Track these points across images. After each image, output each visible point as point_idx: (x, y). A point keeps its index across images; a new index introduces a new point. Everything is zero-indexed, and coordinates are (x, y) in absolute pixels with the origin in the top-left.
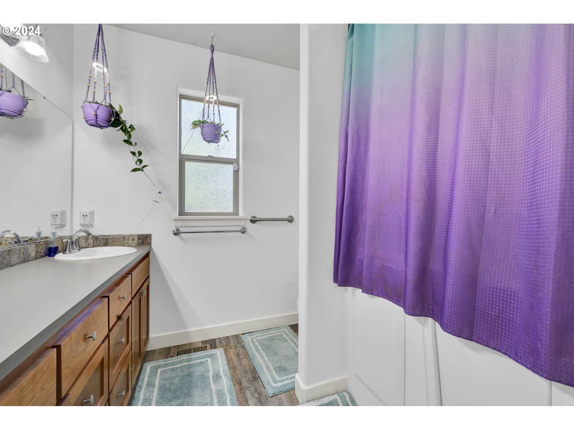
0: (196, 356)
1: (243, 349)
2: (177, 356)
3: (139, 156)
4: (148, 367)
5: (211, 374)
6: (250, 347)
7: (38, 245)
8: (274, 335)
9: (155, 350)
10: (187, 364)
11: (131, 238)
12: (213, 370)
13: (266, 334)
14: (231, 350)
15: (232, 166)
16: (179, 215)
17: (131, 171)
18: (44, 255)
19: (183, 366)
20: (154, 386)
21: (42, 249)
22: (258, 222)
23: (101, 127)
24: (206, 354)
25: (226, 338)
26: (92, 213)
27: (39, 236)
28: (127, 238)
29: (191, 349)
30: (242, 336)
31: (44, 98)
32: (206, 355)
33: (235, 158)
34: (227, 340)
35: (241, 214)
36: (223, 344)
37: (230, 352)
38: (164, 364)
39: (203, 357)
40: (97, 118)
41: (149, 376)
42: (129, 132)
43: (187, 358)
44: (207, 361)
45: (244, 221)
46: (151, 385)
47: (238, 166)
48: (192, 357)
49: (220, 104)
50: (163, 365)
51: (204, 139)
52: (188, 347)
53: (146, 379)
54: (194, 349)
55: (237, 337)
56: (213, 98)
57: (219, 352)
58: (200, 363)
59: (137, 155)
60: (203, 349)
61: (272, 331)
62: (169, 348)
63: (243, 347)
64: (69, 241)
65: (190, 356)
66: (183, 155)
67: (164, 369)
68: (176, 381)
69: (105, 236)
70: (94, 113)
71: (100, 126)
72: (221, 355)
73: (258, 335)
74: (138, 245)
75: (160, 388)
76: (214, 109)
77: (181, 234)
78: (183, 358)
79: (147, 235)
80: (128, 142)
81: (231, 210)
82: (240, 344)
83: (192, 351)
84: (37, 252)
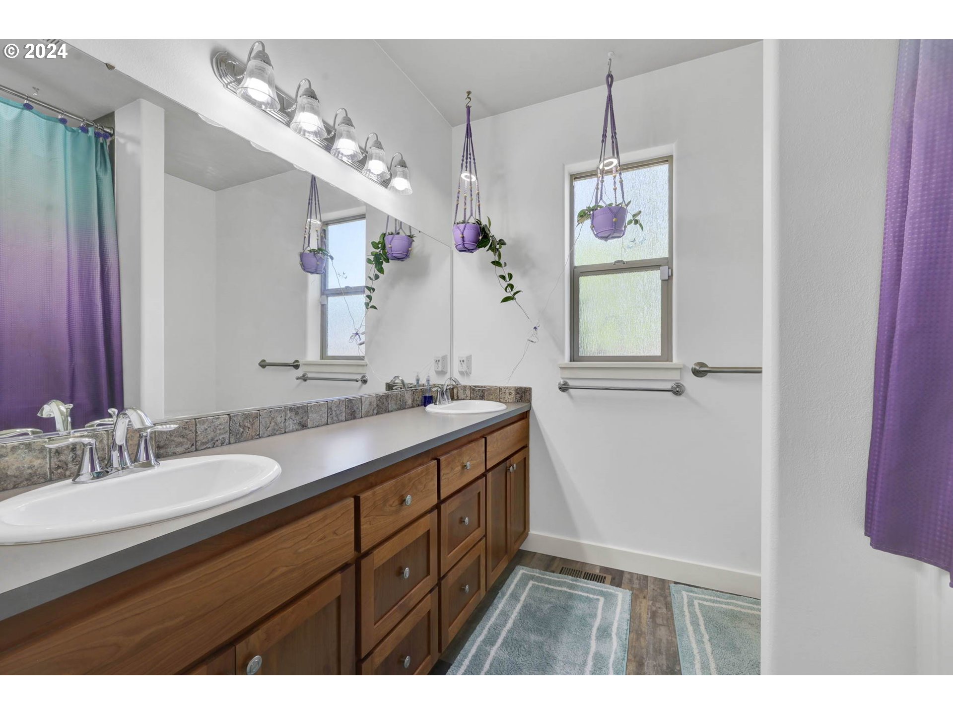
0: (584, 585)
1: (666, 608)
2: (560, 573)
3: (510, 280)
4: (521, 572)
5: (597, 623)
6: (682, 612)
7: (415, 393)
8: (743, 610)
9: (536, 553)
10: (568, 590)
11: (507, 392)
12: (604, 618)
13: (725, 602)
14: (644, 601)
15: (659, 271)
16: (571, 361)
17: (502, 302)
18: (420, 404)
19: (561, 591)
20: (518, 600)
21: (419, 398)
22: (709, 374)
24: (601, 589)
25: (642, 578)
26: (469, 358)
28: (503, 390)
29: (582, 572)
30: (672, 585)
31: (420, 232)
32: (599, 590)
33: (667, 255)
34: (644, 582)
35: (675, 360)
36: (634, 586)
37: (641, 603)
38: (540, 577)
39: (594, 592)
40: (464, 241)
41: (516, 585)
42: (498, 249)
43: (571, 582)
44: (598, 600)
45: (678, 372)
46: (515, 597)
47: (670, 270)
48: (578, 584)
49: (623, 169)
50: (538, 577)
51: (596, 235)
52: (577, 567)
53: (513, 586)
54: (585, 573)
55: (663, 584)
56: (612, 163)
57: (622, 596)
58: (587, 598)
59: (507, 279)
60: (599, 579)
61: (743, 601)
62: (554, 558)
63: (668, 606)
64: (439, 389)
65: (576, 581)
66: (575, 267)
67: (537, 583)
68: (546, 607)
69: (482, 387)
70: (461, 235)
71: (469, 250)
72: (623, 601)
73: (707, 597)
74: (515, 402)
75: (524, 606)
76: (615, 181)
77: (570, 390)
78: (565, 580)
79: (525, 388)
80: (497, 263)
81: (658, 352)
82: (665, 598)
83: (583, 574)
84: (413, 400)
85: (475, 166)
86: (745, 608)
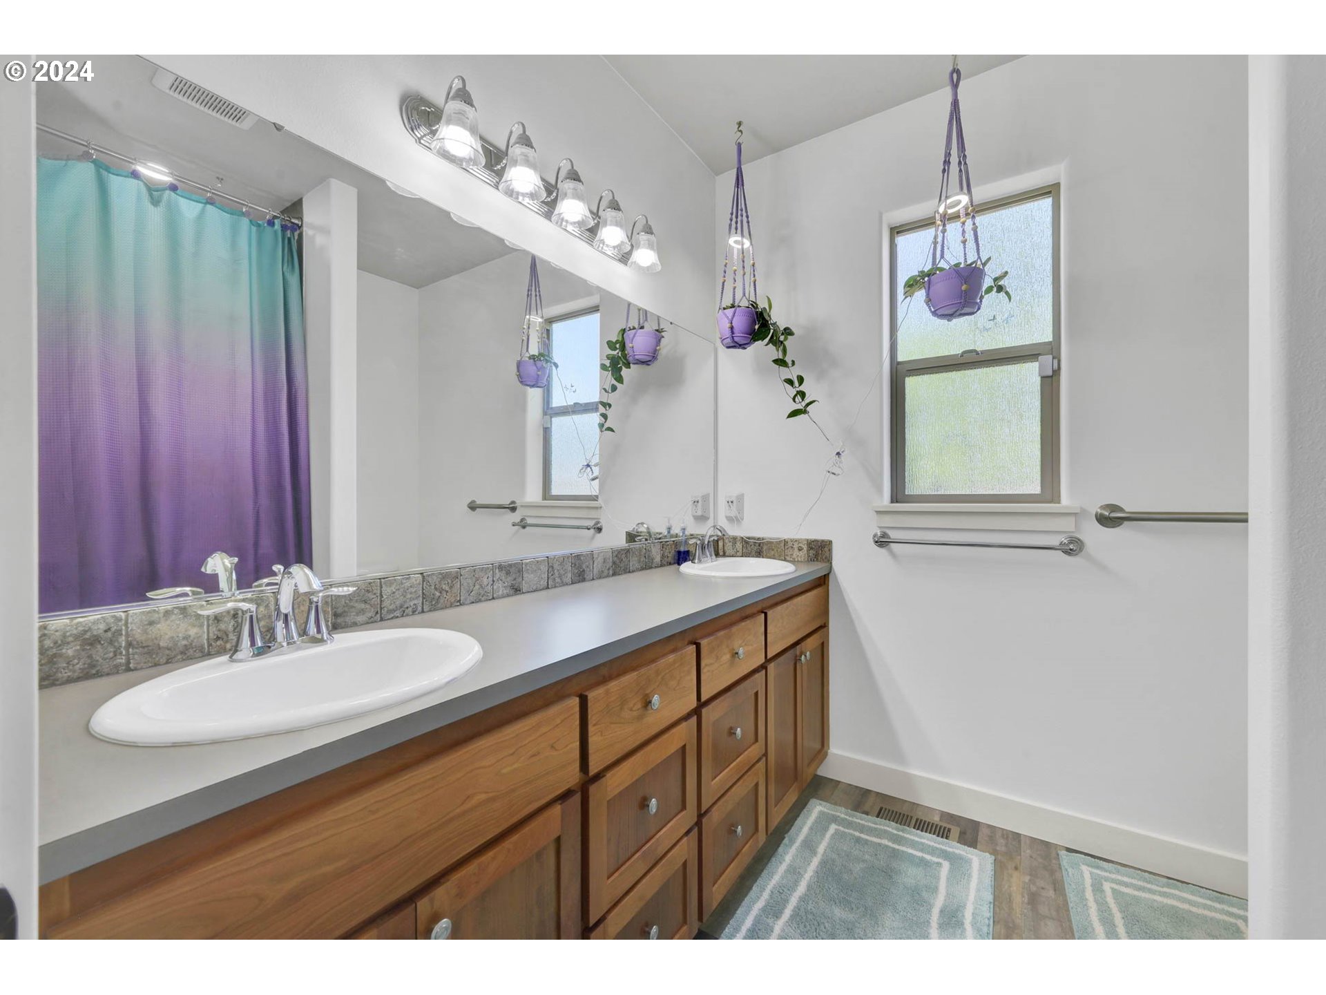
0: (916, 839)
1: (1055, 890)
2: (878, 816)
3: (800, 386)
4: (817, 809)
5: (939, 901)
6: (1083, 899)
7: (665, 546)
8: (1194, 909)
9: (839, 782)
10: (890, 844)
11: (796, 546)
12: (948, 894)
13: (1160, 892)
14: (1016, 874)
15: (1036, 365)
16: (892, 502)
17: (788, 417)
18: (672, 562)
19: (880, 845)
20: (814, 853)
21: (671, 554)
22: (1126, 523)
23: (742, 346)
24: (943, 847)
25: (1011, 836)
26: (740, 498)
27: (684, 533)
28: (790, 544)
29: (911, 817)
30: (1063, 853)
31: (671, 323)
32: (941, 850)
33: (1048, 337)
34: (1014, 843)
35: (1067, 500)
36: (998, 848)
37: (1011, 876)
38: (846, 819)
39: (933, 851)
40: (733, 332)
41: (811, 829)
42: (782, 342)
43: (895, 832)
44: (939, 864)
45: (1072, 519)
46: (809, 847)
47: (1056, 362)
48: (905, 835)
49: (977, 212)
50: (844, 820)
51: (934, 313)
52: (905, 810)
53: (805, 830)
54: (917, 820)
55: (1046, 849)
56: (959, 202)
57: (979, 863)
58: (922, 860)
59: (796, 384)
60: (943, 833)
61: (1193, 893)
62: (866, 793)
63: (1059, 887)
64: (698, 542)
65: (903, 831)
66: (899, 363)
67: (842, 829)
68: (857, 868)
69: (759, 539)
70: (729, 325)
71: (740, 345)
72: (981, 870)
73: (1126, 879)
74: (808, 560)
75: (823, 863)
76: (963, 230)
77: (892, 544)
78: (886, 828)
79: (823, 541)
80: (780, 362)
81: (1036, 489)
82: (1052, 872)
83: (913, 822)
84: (663, 556)
85: (749, 226)
86: (1198, 907)
